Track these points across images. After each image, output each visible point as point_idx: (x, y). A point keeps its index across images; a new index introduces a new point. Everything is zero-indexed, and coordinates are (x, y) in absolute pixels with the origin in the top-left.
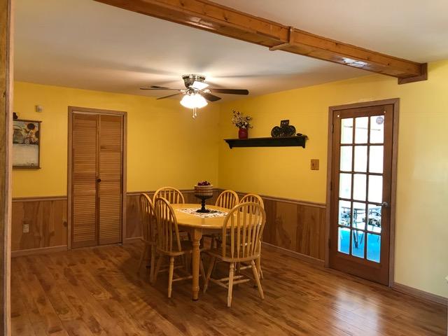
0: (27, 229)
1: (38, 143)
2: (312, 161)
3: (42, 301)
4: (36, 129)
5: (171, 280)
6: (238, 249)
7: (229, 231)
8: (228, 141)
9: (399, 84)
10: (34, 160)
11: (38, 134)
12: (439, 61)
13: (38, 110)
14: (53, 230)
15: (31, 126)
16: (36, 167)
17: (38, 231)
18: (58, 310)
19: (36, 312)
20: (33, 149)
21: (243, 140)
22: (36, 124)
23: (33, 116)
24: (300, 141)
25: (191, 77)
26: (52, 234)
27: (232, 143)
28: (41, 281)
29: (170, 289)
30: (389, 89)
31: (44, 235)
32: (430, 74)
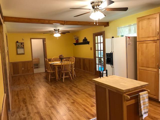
0: (23, 69)
1: (24, 48)
2: (91, 48)
3: (25, 82)
4: (23, 44)
5: (50, 78)
6: (65, 69)
7: (62, 65)
8: (74, 44)
9: (104, 27)
10: (23, 52)
11: (23, 46)
12: (111, 21)
13: (23, 40)
14: (29, 69)
15: (22, 44)
16: (24, 54)
17: (26, 69)
18: (28, 83)
19: (23, 84)
20: (22, 49)
21: (77, 43)
22: (23, 43)
23: (22, 41)
24: (88, 43)
25: (56, 29)
26: (29, 70)
27: (75, 44)
28: (25, 79)
29: (49, 80)
30: (103, 29)
31: (27, 70)
32: (110, 25)
